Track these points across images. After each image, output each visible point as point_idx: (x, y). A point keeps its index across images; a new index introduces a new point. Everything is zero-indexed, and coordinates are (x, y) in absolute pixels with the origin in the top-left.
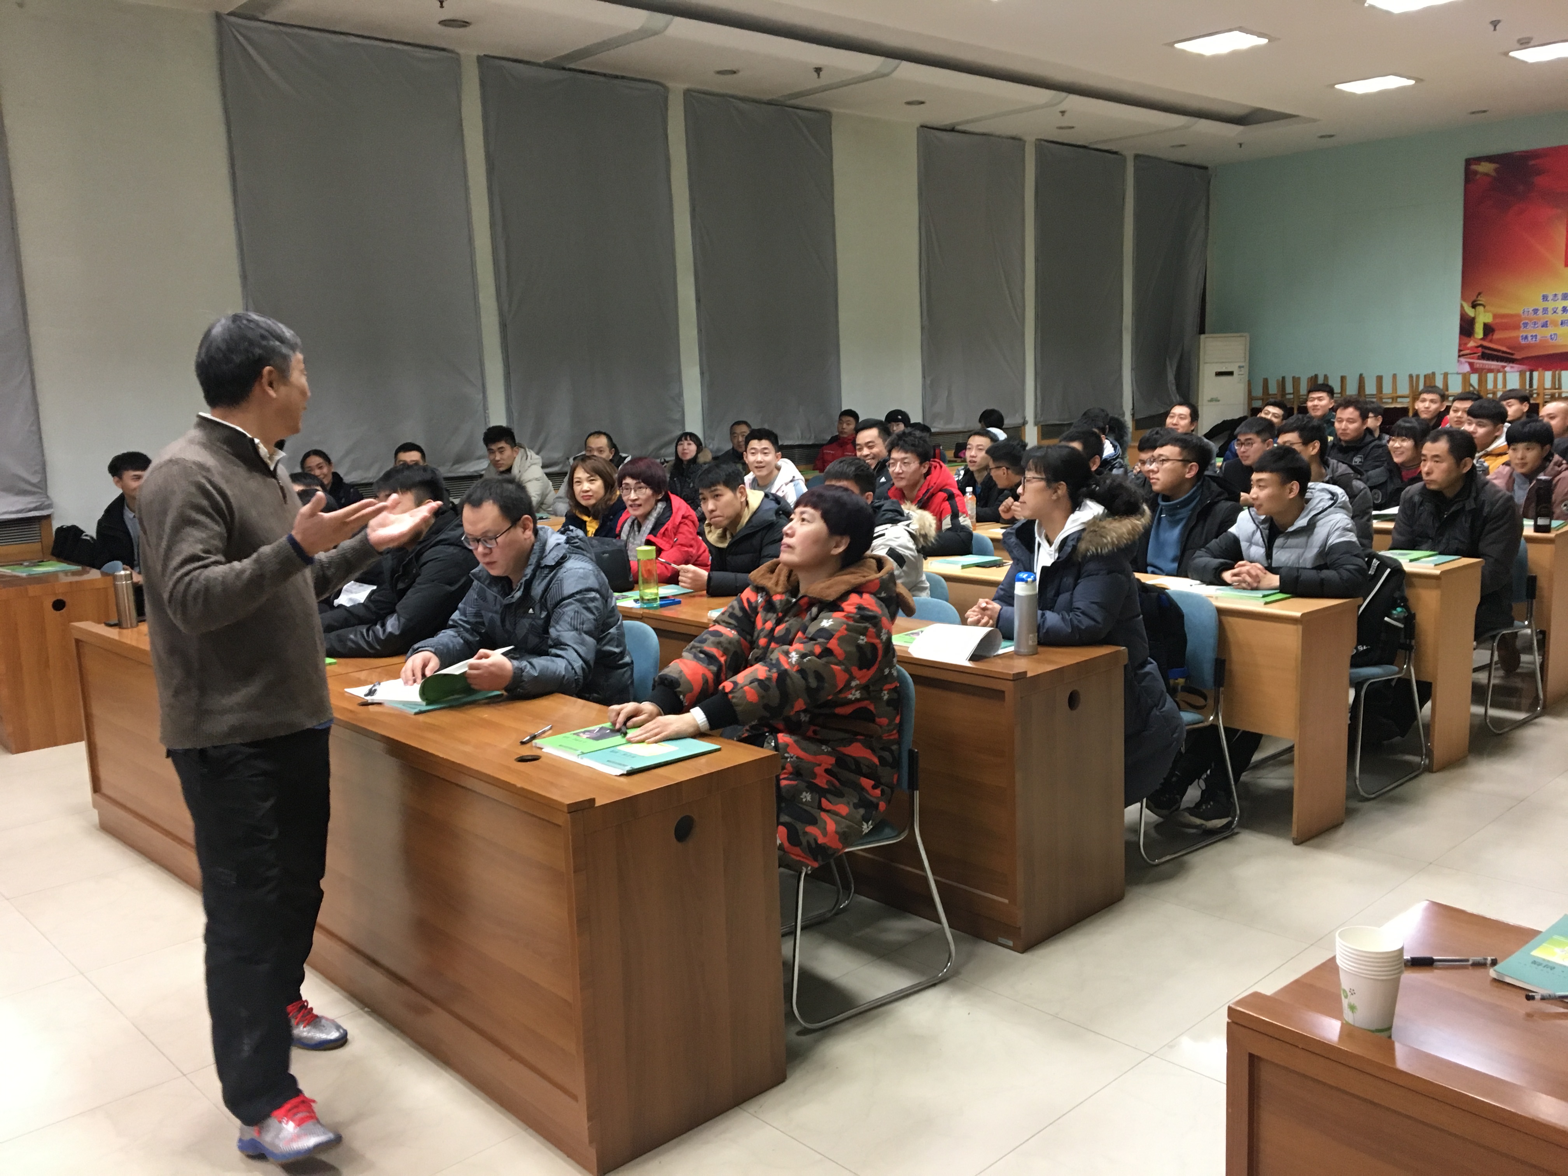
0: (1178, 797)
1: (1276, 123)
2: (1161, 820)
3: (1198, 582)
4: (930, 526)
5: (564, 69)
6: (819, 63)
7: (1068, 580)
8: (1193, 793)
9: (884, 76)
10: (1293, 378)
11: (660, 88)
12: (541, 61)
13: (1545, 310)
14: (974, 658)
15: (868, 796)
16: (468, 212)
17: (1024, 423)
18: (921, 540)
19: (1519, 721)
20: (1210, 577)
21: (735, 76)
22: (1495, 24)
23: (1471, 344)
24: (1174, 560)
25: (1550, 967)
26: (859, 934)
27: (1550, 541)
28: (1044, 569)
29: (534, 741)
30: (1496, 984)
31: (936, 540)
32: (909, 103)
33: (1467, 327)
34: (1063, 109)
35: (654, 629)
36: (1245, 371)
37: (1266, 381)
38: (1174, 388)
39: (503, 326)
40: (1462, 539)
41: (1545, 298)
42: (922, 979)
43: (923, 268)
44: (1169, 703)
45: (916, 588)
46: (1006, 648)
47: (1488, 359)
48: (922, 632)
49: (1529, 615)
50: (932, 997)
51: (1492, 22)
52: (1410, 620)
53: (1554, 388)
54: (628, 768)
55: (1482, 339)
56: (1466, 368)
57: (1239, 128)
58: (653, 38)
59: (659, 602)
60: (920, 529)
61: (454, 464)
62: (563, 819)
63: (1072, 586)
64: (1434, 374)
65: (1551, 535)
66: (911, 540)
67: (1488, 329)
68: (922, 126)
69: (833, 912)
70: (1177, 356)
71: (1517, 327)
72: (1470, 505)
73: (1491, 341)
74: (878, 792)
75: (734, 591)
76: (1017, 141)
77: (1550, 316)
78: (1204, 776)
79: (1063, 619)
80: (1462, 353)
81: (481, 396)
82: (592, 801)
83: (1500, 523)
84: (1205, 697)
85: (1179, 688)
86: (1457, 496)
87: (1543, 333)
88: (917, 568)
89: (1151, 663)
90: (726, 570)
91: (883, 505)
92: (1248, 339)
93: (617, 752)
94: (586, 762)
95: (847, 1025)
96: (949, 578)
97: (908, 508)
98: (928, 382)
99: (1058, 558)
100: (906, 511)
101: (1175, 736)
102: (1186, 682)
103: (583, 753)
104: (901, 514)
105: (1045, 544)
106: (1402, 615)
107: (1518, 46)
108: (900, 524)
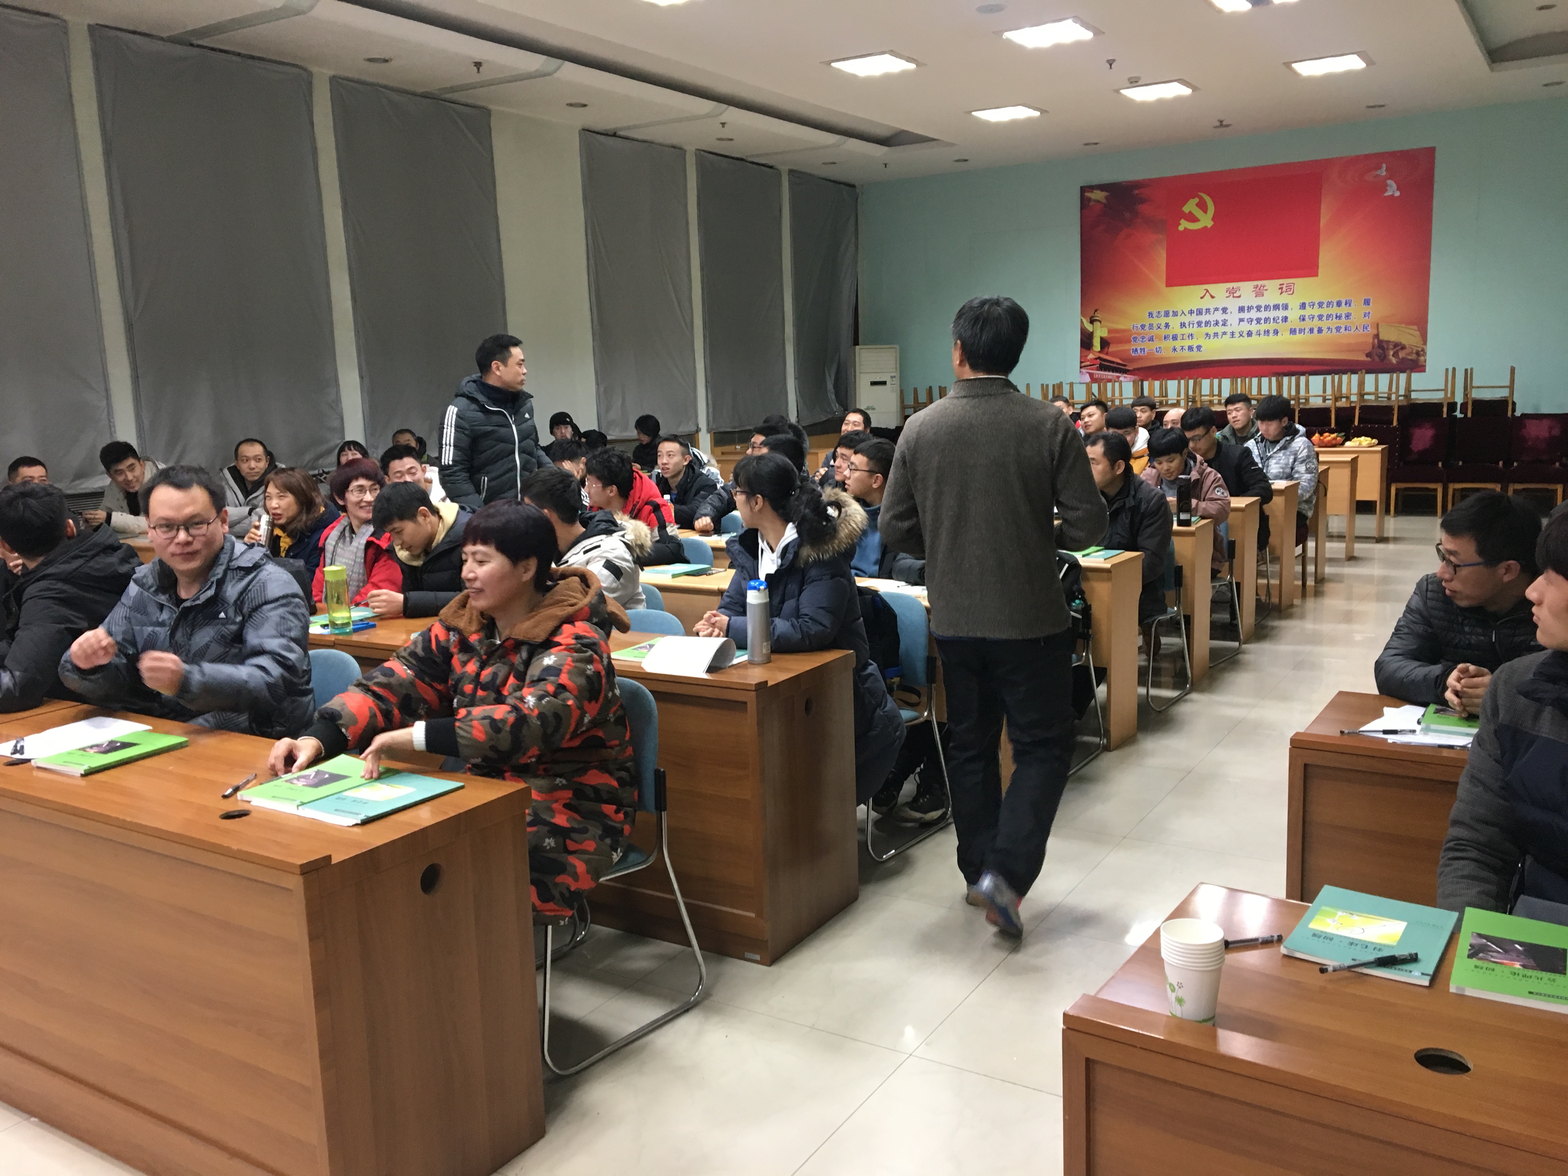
0: (895, 793)
1: (918, 145)
2: (880, 816)
3: (903, 583)
4: (646, 536)
5: (192, 45)
6: (478, 58)
7: (793, 587)
8: (909, 787)
9: (545, 75)
10: (940, 387)
11: (301, 71)
12: (165, 35)
13: (1151, 325)
14: (711, 670)
15: (610, 823)
16: (83, 199)
17: (698, 430)
18: (638, 550)
19: (1173, 699)
20: (916, 578)
21: (387, 64)
22: (1111, 63)
23: (1091, 356)
24: (875, 563)
25: (1328, 938)
26: (600, 966)
27: (1192, 534)
28: (768, 577)
29: (239, 794)
30: (1286, 960)
31: (652, 550)
32: (571, 105)
33: (1086, 341)
34: (723, 121)
35: (355, 657)
36: (896, 381)
37: (916, 390)
38: (833, 397)
39: (129, 327)
40: (1123, 534)
41: (1151, 315)
42: (674, 1007)
43: (591, 275)
44: (890, 703)
45: (630, 601)
46: (740, 658)
47: (1105, 370)
48: (651, 646)
49: (1178, 602)
50: (687, 1024)
51: (1108, 61)
52: (1086, 610)
53: (1161, 395)
54: (362, 817)
55: (1100, 352)
56: (1087, 379)
57: (884, 149)
58: (297, 17)
59: (352, 627)
60: (636, 540)
61: (73, 481)
62: (295, 883)
63: (797, 593)
64: (1061, 383)
65: (1192, 528)
66: (627, 551)
67: (1104, 343)
68: (583, 130)
69: (571, 946)
70: (835, 367)
71: (1128, 341)
72: (1130, 502)
73: (1107, 354)
74: (621, 816)
75: (430, 611)
76: (678, 150)
77: (1155, 331)
78: (918, 770)
79: (793, 625)
80: (1083, 364)
81: (105, 402)
82: (329, 858)
83: (1156, 518)
84: (919, 695)
85: (895, 686)
86: (1118, 494)
87: (1149, 347)
88: (633, 579)
89: (871, 664)
90: (423, 590)
91: (595, 516)
92: (898, 351)
93: (344, 799)
94: (307, 812)
95: (601, 1066)
96: (663, 589)
97: (622, 519)
98: (602, 389)
99: (782, 565)
100: (619, 522)
101: (898, 734)
102: (901, 681)
103: (303, 804)
104: (615, 524)
105: (767, 550)
106: (1080, 607)
107: (1129, 85)
108: (615, 535)
